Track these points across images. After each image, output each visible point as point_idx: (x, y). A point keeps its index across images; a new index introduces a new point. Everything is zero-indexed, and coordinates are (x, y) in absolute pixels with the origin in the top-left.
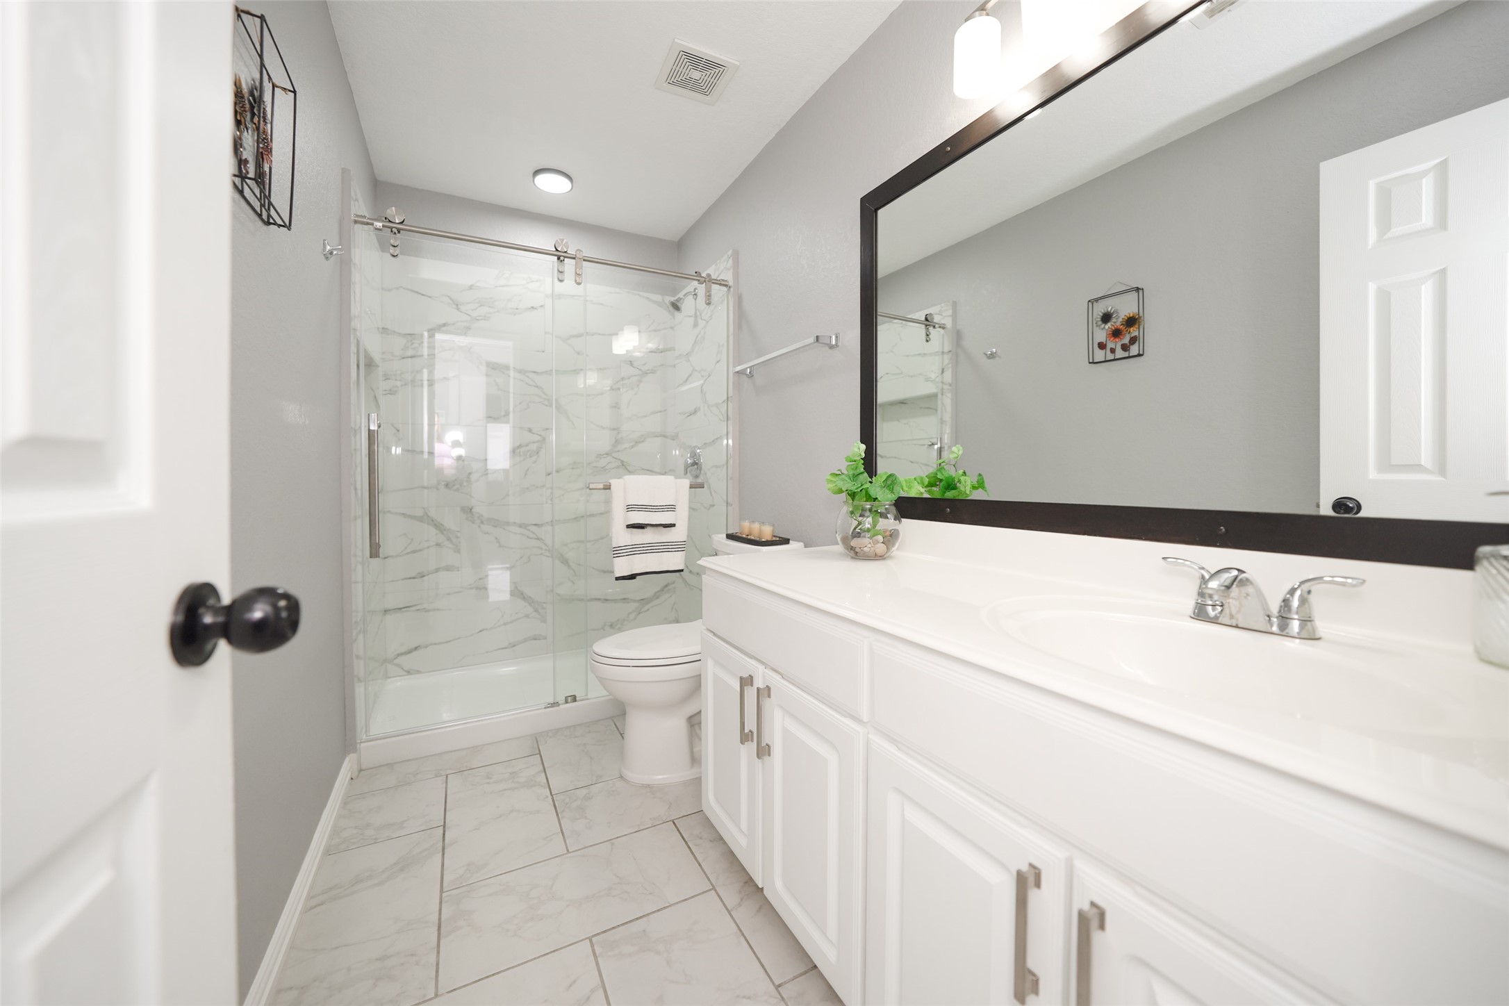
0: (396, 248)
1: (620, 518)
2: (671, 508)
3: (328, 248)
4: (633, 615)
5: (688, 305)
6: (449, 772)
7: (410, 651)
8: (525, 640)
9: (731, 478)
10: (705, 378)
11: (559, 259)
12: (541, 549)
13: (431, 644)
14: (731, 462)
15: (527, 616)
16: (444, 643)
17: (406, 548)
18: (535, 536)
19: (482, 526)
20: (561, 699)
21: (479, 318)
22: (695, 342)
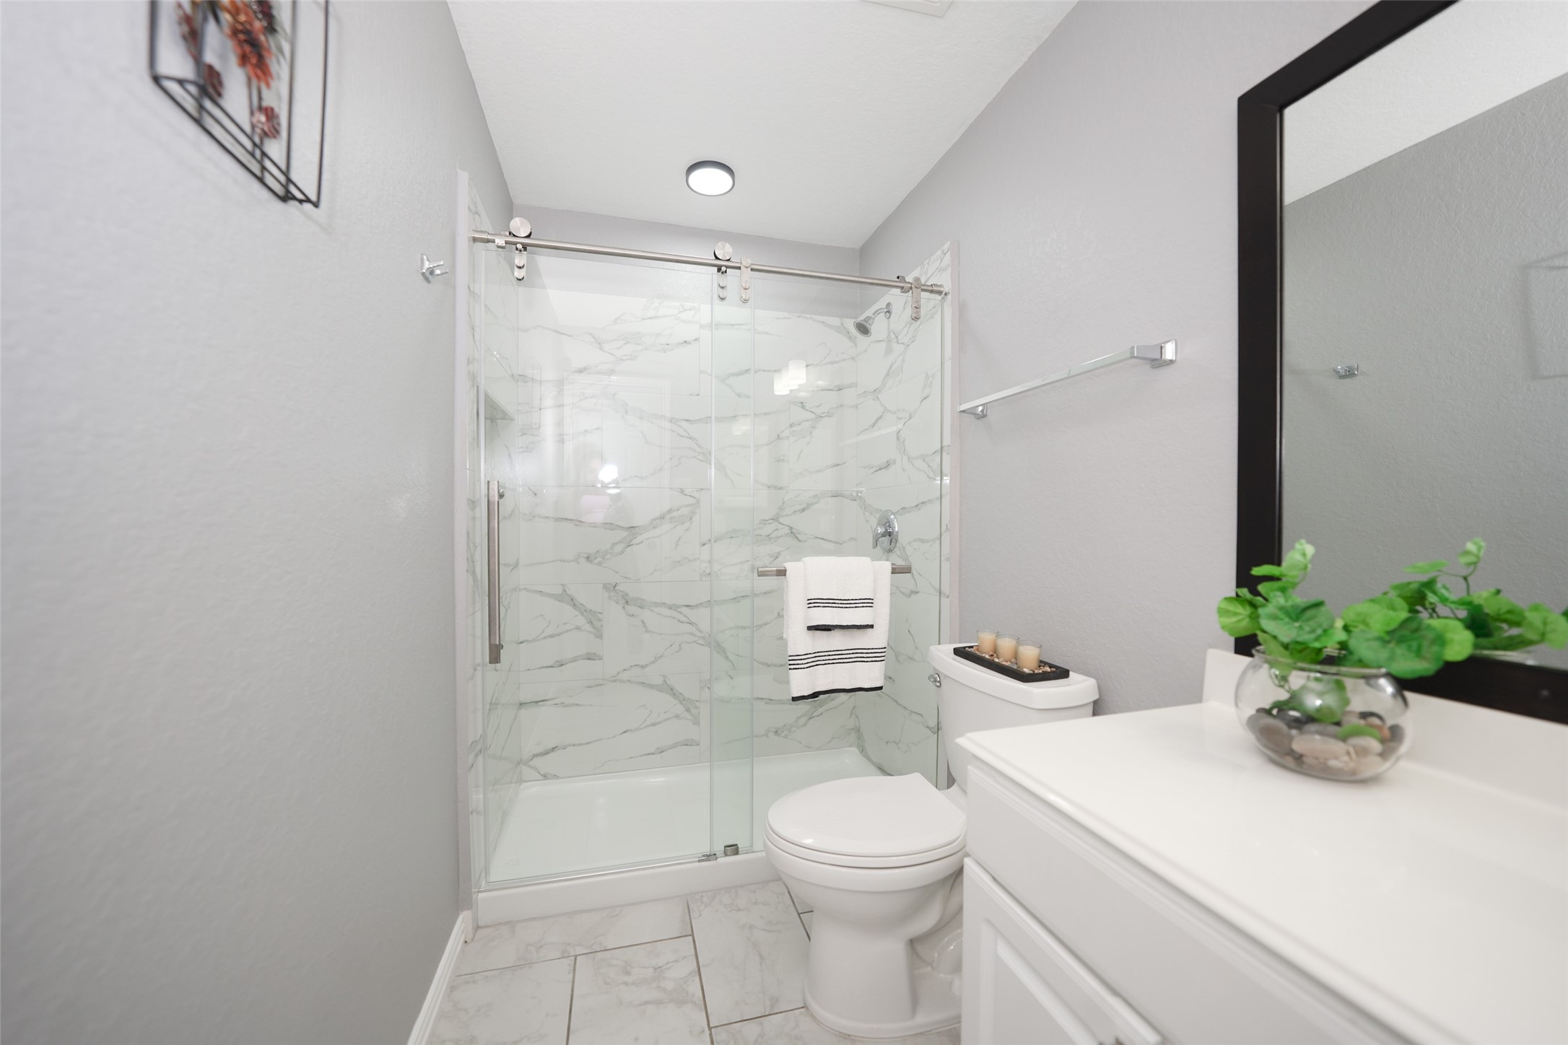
0: (520, 270)
1: (798, 617)
2: (868, 603)
3: (427, 265)
4: (802, 721)
5: (879, 327)
6: (579, 950)
7: (546, 753)
8: (675, 746)
9: (947, 559)
10: (904, 421)
11: (719, 270)
12: (694, 635)
13: (570, 745)
14: (946, 537)
15: (677, 716)
16: (584, 744)
17: (543, 632)
18: (687, 620)
19: (627, 607)
20: (719, 848)
21: (625, 358)
22: (888, 374)
